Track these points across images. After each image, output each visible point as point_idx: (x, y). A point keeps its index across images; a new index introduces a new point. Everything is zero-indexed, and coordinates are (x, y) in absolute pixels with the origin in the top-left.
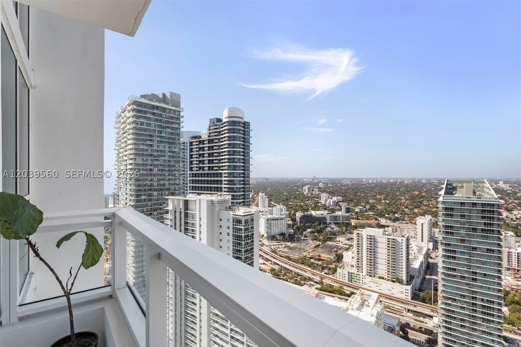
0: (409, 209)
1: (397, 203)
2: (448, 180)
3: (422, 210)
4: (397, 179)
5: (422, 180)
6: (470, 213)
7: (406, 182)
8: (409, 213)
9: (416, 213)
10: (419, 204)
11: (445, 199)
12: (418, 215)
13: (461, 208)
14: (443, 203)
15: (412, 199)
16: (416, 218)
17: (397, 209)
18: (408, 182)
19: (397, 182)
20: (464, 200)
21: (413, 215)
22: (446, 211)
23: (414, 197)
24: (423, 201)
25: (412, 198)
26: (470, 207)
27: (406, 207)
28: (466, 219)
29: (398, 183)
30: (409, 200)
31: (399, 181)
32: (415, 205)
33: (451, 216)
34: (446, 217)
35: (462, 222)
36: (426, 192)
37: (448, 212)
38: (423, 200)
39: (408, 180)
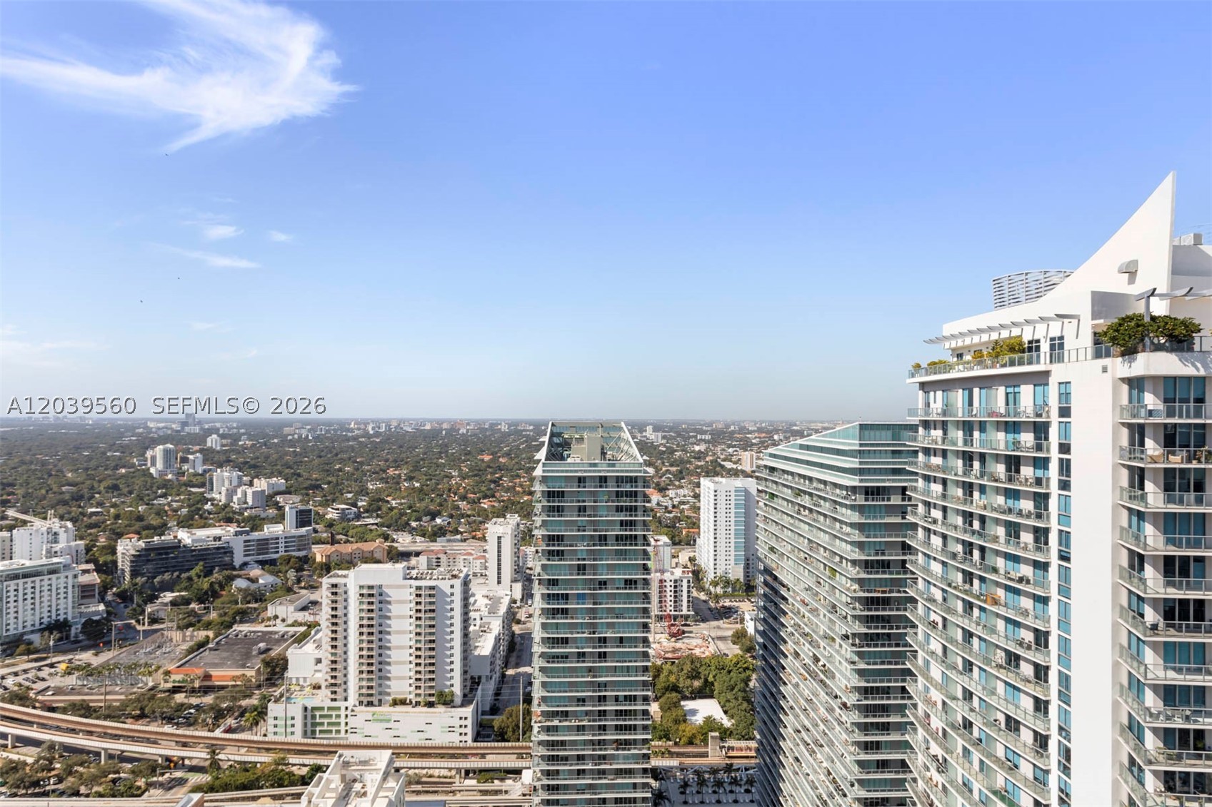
0: (468, 503)
1: (440, 486)
2: (553, 425)
3: (500, 502)
4: (440, 422)
5: (500, 424)
6: (595, 502)
7: (463, 431)
8: (469, 513)
9: (485, 510)
10: (492, 486)
11: (548, 471)
12: (490, 516)
13: (579, 492)
14: (544, 480)
15: (476, 475)
16: (486, 525)
17: (441, 505)
18: (468, 430)
19: (442, 430)
20: (585, 471)
21: (479, 516)
22: (549, 501)
23: (480, 470)
24: (500, 479)
25: (476, 472)
26: (596, 487)
27: (463, 498)
28: (589, 516)
29: (444, 432)
30: (469, 477)
31: (445, 426)
32: (483, 489)
33: (559, 510)
34: (549, 516)
35: (580, 524)
36: (508, 454)
37: (554, 501)
38: (502, 476)
39: (468, 424)
